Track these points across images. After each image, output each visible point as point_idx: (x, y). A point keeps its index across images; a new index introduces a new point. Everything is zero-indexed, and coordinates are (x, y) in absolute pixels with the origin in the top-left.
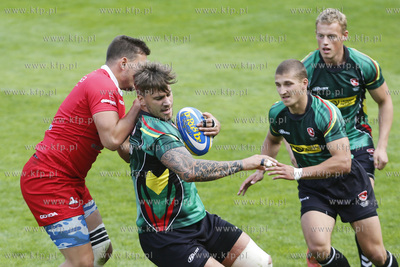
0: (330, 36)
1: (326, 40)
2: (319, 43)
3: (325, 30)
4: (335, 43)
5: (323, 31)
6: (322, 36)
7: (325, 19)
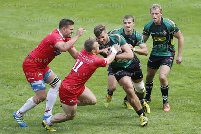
0: (156, 14)
1: (155, 15)
2: (152, 16)
3: (154, 11)
4: (158, 16)
5: (154, 12)
6: (153, 14)
7: (154, 7)
